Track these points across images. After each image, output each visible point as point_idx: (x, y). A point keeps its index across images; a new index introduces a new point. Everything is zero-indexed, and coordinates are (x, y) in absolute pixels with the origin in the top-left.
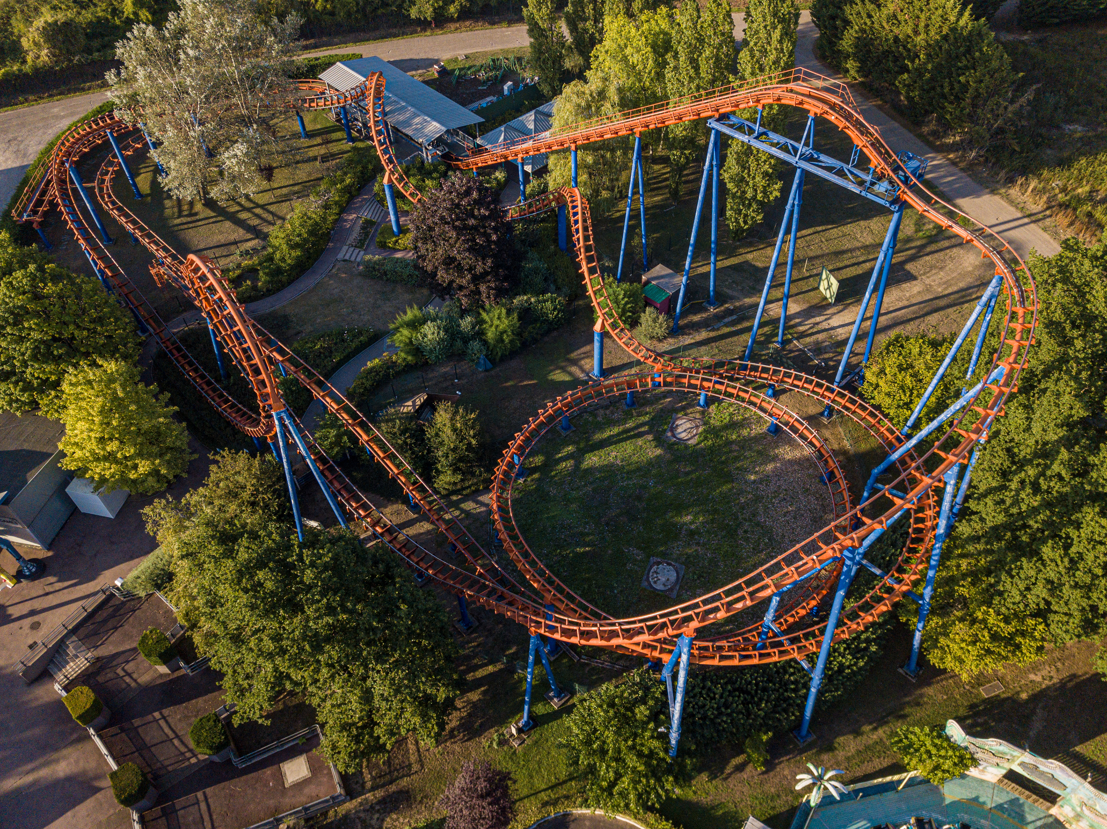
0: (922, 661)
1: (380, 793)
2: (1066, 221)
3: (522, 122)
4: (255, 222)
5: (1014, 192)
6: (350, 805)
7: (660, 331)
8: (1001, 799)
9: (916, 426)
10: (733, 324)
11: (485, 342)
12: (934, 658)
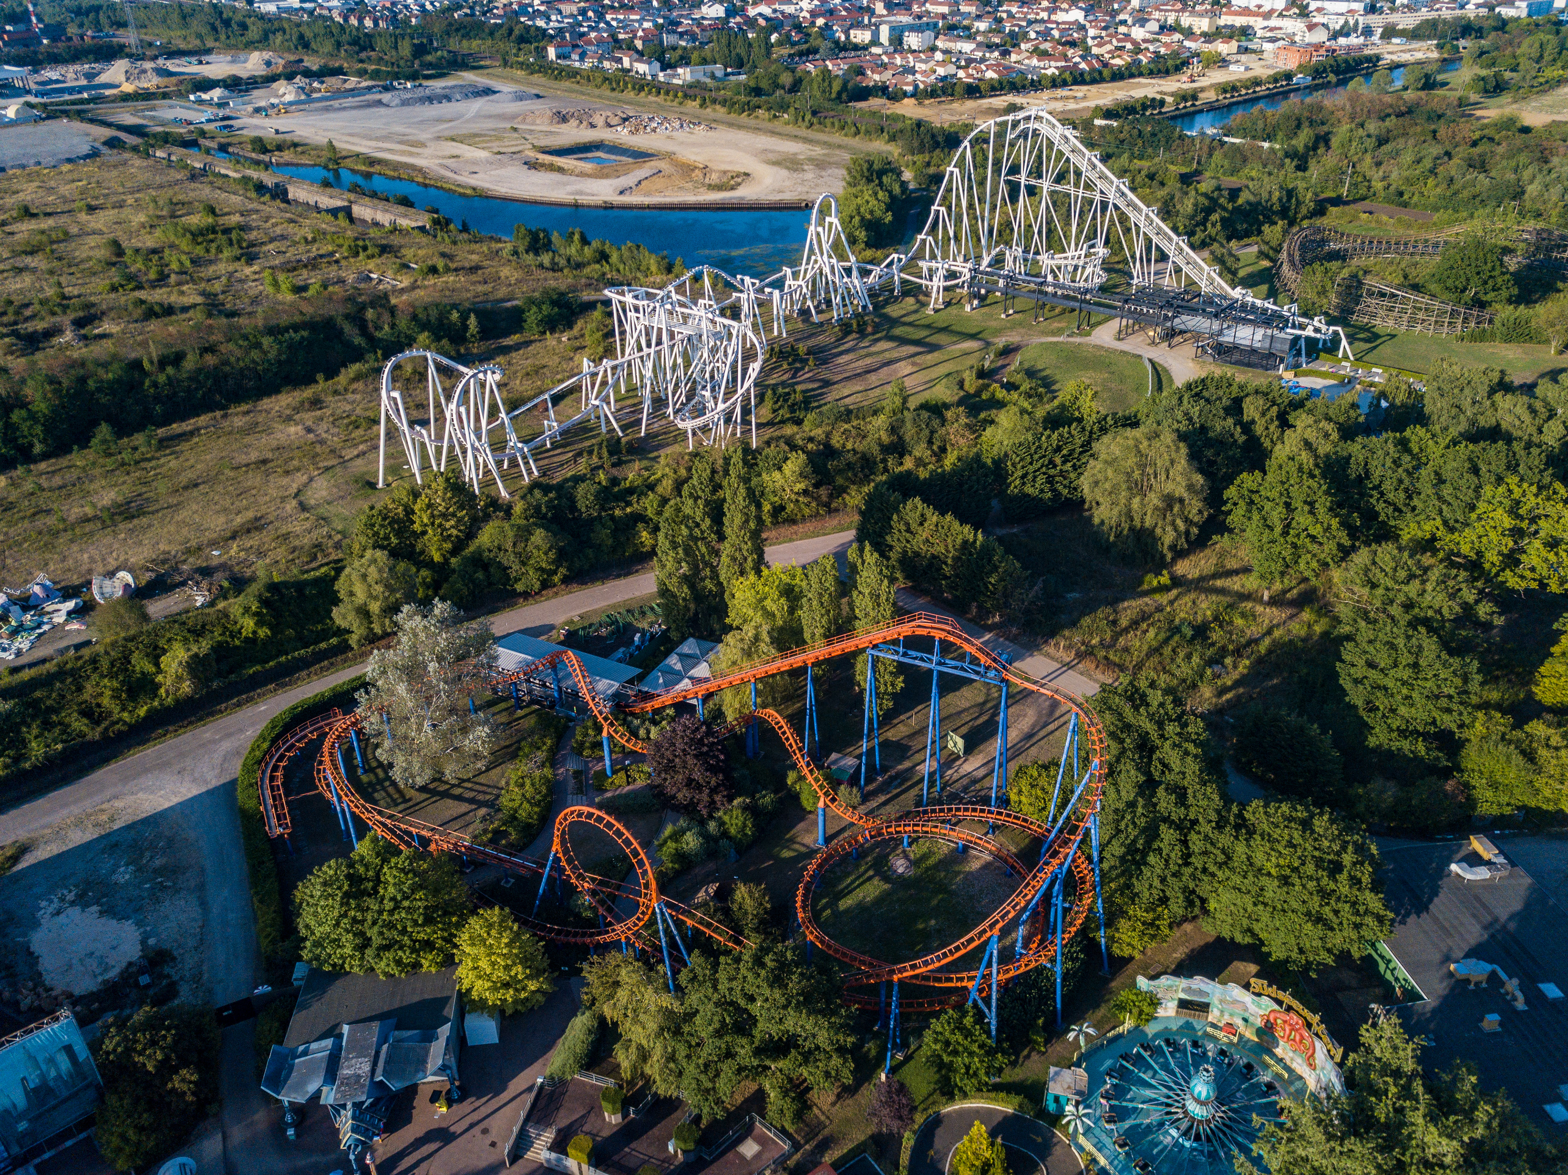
0: (1110, 955)
1: (813, 1143)
2: (1093, 666)
3: (669, 666)
4: (471, 794)
5: (1051, 650)
6: (797, 1157)
7: (857, 800)
8: (1181, 1022)
9: (1055, 820)
10: (900, 784)
11: (730, 838)
12: (1116, 950)
